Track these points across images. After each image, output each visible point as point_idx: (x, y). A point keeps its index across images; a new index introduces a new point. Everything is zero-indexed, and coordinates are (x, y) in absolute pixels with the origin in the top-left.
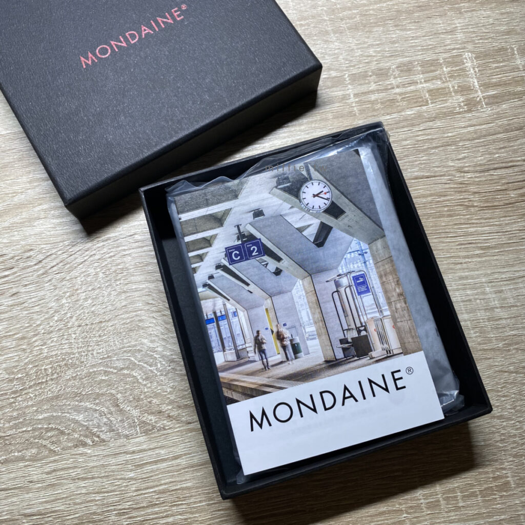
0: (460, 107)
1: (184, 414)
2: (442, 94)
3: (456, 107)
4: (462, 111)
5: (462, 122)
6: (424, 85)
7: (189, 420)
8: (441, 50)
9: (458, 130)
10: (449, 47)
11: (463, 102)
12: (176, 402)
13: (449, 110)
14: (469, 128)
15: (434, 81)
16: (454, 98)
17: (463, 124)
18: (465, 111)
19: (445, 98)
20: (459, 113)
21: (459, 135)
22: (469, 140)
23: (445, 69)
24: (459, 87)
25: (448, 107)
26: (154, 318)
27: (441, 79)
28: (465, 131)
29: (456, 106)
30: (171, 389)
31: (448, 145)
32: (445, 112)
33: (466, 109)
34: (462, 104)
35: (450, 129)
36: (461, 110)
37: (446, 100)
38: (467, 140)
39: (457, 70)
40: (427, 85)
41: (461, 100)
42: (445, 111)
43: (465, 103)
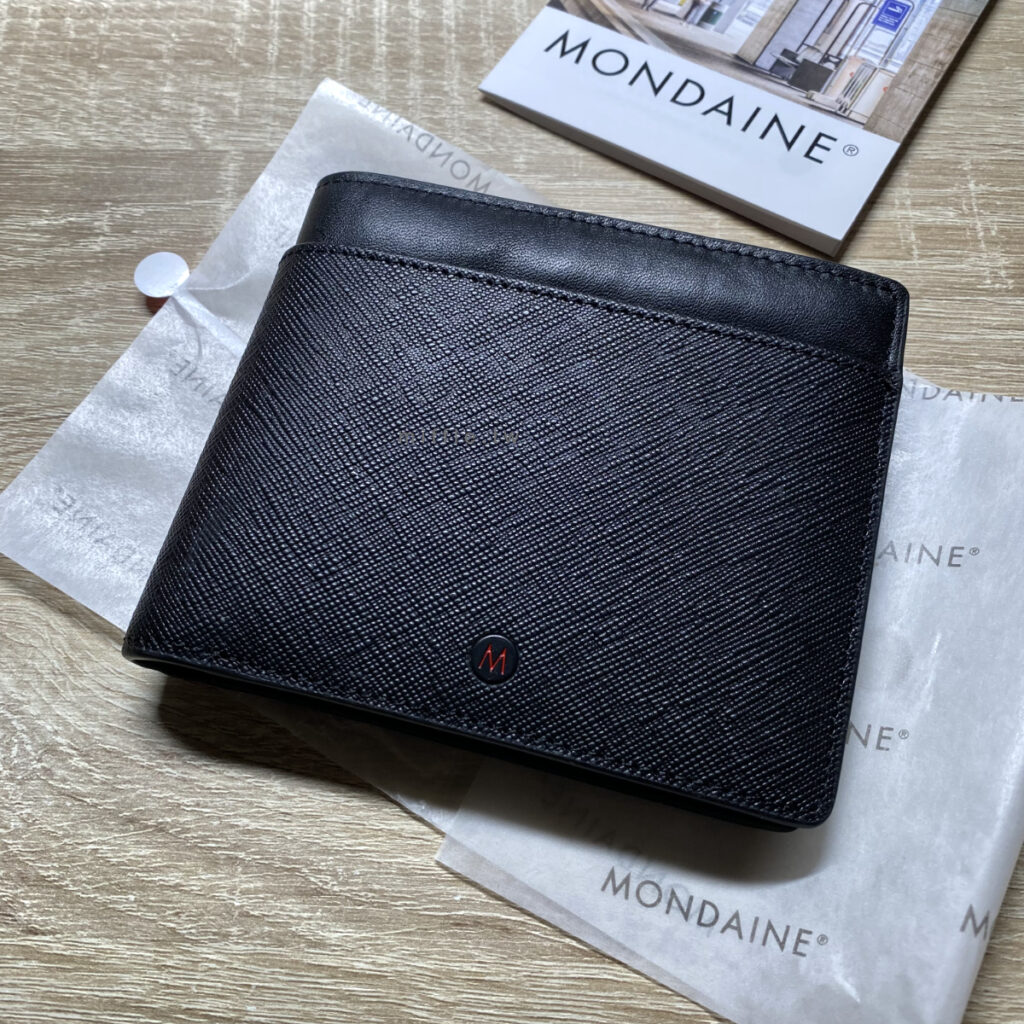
0: (996, 277)
1: (27, 902)
2: (952, 241)
3: (985, 278)
4: (1000, 290)
5: (993, 315)
6: (911, 213)
7: (36, 922)
8: (972, 142)
9: (980, 331)
10: (994, 140)
11: (1006, 268)
12: (20, 862)
13: (964, 280)
14: (1010, 332)
15: (938, 208)
16: (985, 256)
17: (995, 320)
18: (1007, 290)
19: (959, 252)
20: (991, 292)
21: (979, 343)
22: (1006, 362)
23: (972, 186)
24: (1001, 231)
25: (962, 274)
26: (48, 625)
27: (957, 206)
28: (998, 336)
29: (986, 274)
30: (20, 825)
31: (946, 363)
32: (952, 283)
33: (1011, 287)
34: (1003, 273)
35: (957, 325)
36: (997, 286)
37: (960, 256)
38: (1000, 360)
39: (1004, 194)
40: (918, 213)
41: (1003, 262)
42: (952, 279)
43: (1012, 272)
